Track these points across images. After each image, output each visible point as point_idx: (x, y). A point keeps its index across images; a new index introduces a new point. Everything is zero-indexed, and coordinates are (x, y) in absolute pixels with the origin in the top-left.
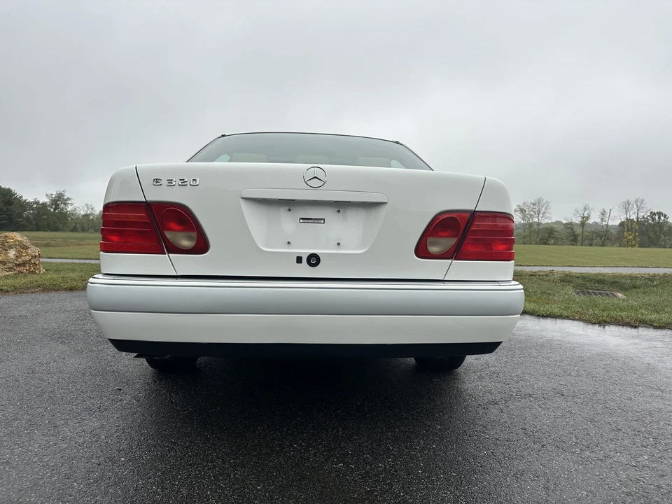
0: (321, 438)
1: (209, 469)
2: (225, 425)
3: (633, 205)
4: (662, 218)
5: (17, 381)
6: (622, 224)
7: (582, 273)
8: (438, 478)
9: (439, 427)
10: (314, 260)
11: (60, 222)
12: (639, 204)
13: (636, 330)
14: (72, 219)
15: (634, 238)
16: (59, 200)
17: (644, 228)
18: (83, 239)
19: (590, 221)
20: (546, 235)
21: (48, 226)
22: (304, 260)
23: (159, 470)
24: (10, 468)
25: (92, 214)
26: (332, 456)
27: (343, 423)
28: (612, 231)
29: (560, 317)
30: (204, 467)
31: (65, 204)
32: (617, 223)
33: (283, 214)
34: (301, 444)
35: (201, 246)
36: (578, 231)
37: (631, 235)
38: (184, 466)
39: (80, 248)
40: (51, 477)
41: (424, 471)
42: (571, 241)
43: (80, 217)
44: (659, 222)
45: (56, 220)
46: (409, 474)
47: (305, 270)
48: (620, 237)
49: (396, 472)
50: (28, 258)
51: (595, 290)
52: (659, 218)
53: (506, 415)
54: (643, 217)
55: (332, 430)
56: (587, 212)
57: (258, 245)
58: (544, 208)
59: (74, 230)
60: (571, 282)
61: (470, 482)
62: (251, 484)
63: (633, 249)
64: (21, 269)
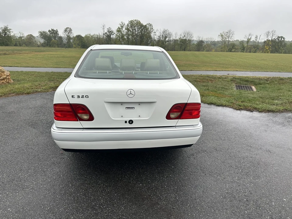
0: (134, 173)
1: (99, 188)
2: (102, 169)
3: (270, 33)
4: (283, 39)
5: (23, 150)
6: (265, 42)
7: (240, 77)
8: (171, 189)
9: (173, 167)
10: (131, 122)
11: (9, 41)
12: (273, 33)
13: (251, 113)
14: (14, 39)
15: (269, 48)
16: (5, 30)
17: (274, 44)
18: (21, 50)
19: (251, 40)
20: (231, 47)
21: (3, 43)
22: (128, 122)
23: (83, 189)
24: (34, 190)
25: (23, 37)
26: (138, 181)
27: (142, 166)
28: (260, 45)
29: (225, 106)
30: (97, 187)
31: (9, 32)
32: (263, 41)
33: (119, 106)
34: (128, 176)
35: (91, 118)
36: (245, 45)
37: (268, 47)
38: (91, 187)
39: (20, 56)
40: (49, 193)
41: (167, 186)
42: (242, 50)
43: (18, 38)
44: (281, 41)
45: (6, 40)
46: (162, 188)
47: (128, 125)
48: (263, 48)
49: (158, 187)
50: (5, 76)
51: (244, 85)
52: (281, 39)
53: (196, 161)
54: (274, 39)
55: (138, 170)
56: (250, 36)
57: (111, 117)
58: (231, 35)
59: (16, 45)
60: (235, 81)
61: (180, 190)
62: (113, 193)
63: (268, 54)
64: (3, 81)
